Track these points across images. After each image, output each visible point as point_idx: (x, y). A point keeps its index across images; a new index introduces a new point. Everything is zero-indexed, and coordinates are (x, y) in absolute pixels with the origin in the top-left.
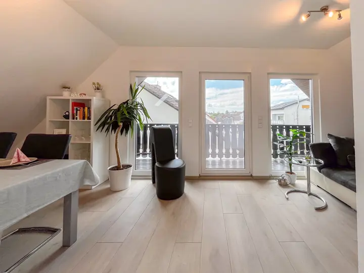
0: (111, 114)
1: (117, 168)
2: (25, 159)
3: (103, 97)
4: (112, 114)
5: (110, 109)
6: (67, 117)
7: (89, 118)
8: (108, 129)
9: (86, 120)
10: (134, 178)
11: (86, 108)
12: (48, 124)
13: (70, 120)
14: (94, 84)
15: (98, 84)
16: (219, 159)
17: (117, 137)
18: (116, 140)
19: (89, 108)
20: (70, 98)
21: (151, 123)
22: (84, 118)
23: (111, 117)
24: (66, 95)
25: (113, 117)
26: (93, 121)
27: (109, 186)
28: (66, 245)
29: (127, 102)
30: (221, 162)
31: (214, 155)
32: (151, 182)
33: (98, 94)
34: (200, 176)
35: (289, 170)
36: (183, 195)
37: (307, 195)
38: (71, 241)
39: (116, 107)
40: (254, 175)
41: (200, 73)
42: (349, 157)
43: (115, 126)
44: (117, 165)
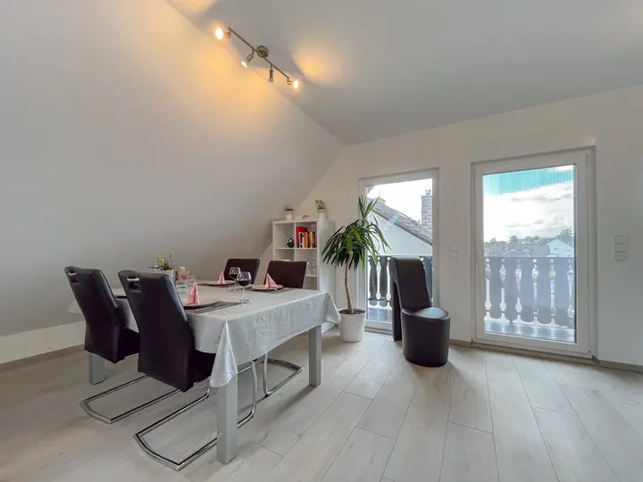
1: (347, 312)
2: (274, 285)
3: (327, 217)
5: (337, 233)
6: (291, 245)
7: (315, 246)
8: (334, 261)
9: (311, 248)
10: (369, 329)
11: (311, 233)
12: (274, 252)
13: (295, 248)
14: (317, 202)
15: (321, 202)
16: (508, 321)
17: (346, 272)
19: (314, 233)
20: (294, 221)
22: (309, 247)
24: (289, 218)
26: (319, 249)
27: (338, 334)
28: (313, 385)
29: (355, 224)
30: (511, 327)
31: (496, 313)
32: (391, 338)
33: (322, 215)
34: (472, 343)
36: (447, 364)
38: (317, 382)
39: (342, 231)
40: (601, 357)
41: (472, 164)
43: (343, 257)
44: (347, 308)
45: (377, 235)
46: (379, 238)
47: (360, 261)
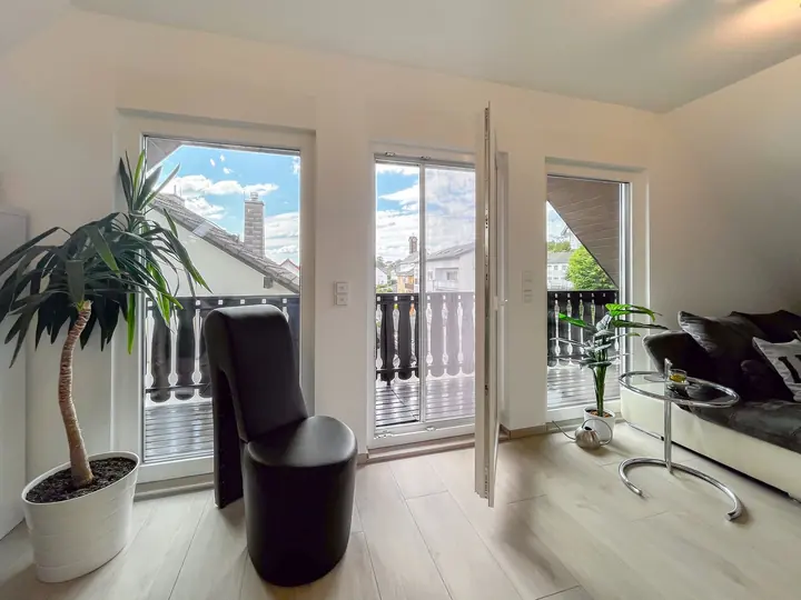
0: (33, 266)
1: (65, 485)
4: (40, 265)
5: (29, 248)
8: (19, 328)
17: (65, 360)
18: (64, 373)
21: (206, 294)
23: (36, 277)
25: (45, 282)
34: (369, 452)
35: (595, 406)
37: (666, 471)
39: (58, 240)
42: (745, 365)
45: (173, 258)
46: (180, 266)
47: (122, 324)
